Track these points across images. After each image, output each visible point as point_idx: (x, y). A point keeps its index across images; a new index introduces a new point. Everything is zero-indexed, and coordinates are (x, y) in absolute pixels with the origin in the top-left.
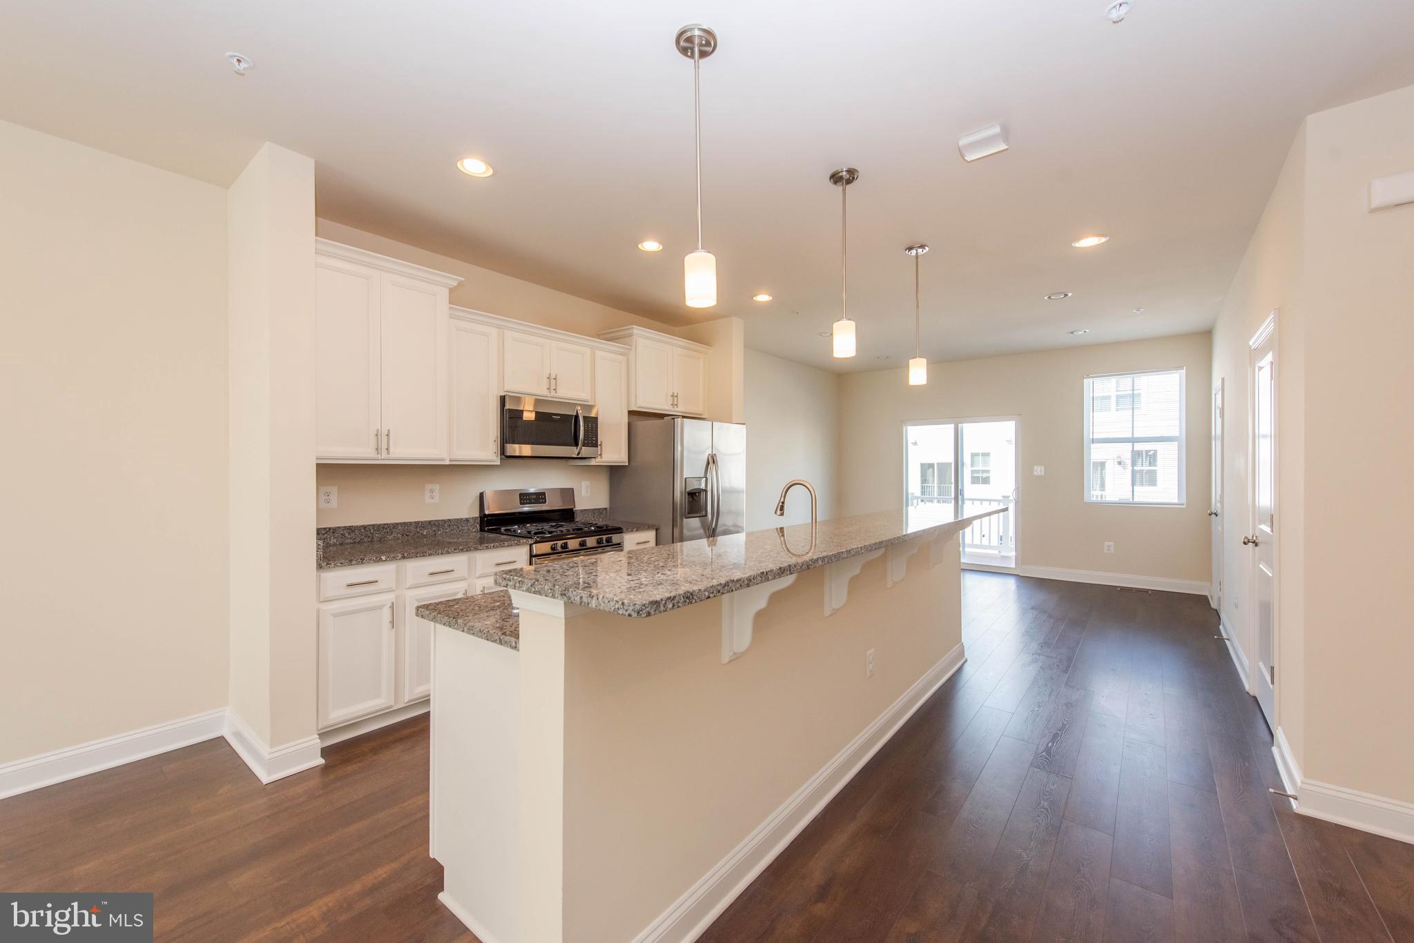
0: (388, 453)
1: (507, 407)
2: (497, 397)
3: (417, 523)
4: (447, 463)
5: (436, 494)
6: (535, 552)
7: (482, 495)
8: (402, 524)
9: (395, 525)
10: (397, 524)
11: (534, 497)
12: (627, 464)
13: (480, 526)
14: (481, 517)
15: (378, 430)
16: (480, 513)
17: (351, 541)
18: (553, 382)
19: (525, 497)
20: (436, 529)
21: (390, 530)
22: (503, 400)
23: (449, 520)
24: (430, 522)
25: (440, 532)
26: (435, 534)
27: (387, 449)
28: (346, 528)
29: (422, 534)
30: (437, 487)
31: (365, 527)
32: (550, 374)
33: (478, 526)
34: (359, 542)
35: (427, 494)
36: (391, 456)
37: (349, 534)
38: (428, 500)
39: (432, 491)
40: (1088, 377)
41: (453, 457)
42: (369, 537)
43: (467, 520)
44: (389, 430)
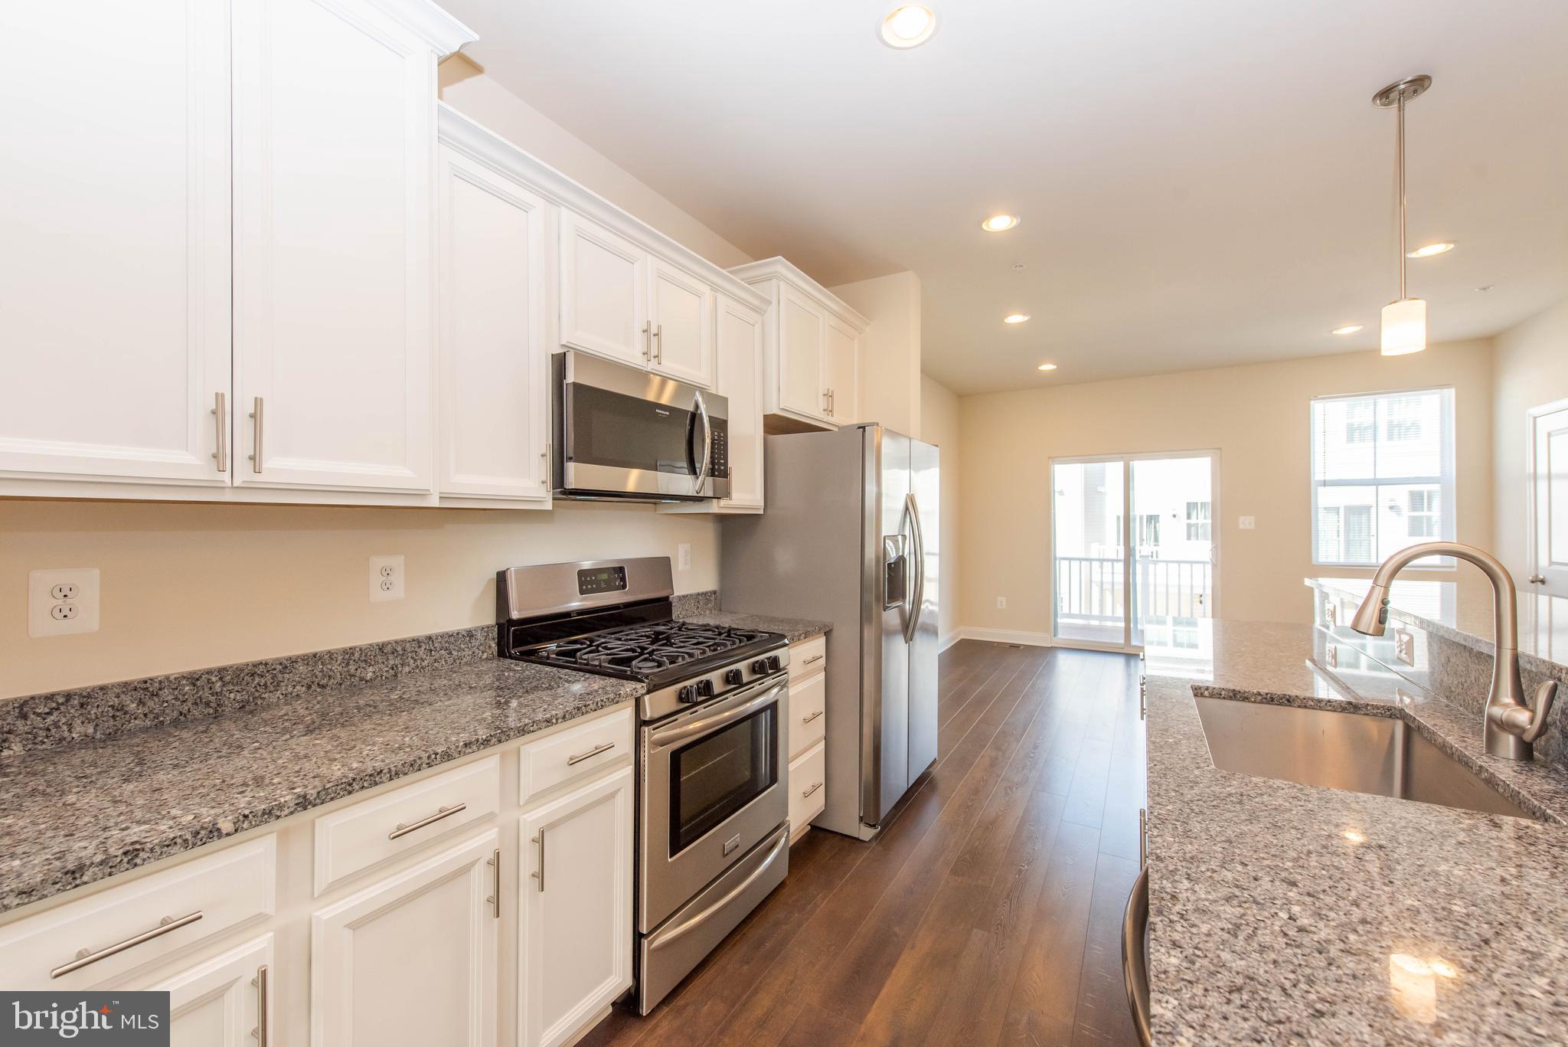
0: (257, 470)
1: (570, 378)
2: (547, 356)
3: (349, 652)
4: (434, 502)
5: (398, 579)
6: (648, 714)
7: (501, 578)
8: (306, 659)
9: (288, 665)
10: (293, 661)
11: (605, 576)
12: (762, 513)
13: (499, 644)
14: (500, 626)
15: (219, 397)
16: (498, 616)
17: (148, 723)
18: (654, 340)
19: (588, 580)
20: (398, 661)
21: (274, 677)
22: (559, 363)
23: (430, 638)
24: (381, 647)
25: (407, 669)
26: (396, 675)
27: (253, 458)
28: (126, 687)
29: (361, 679)
30: (397, 562)
31: (193, 679)
32: (649, 323)
33: (493, 645)
34: (175, 723)
35: (376, 579)
36: (264, 478)
37: (141, 702)
38: (377, 595)
39: (387, 572)
40: (1316, 398)
41: (448, 489)
42: (208, 704)
43: (470, 634)
44: (259, 402)
